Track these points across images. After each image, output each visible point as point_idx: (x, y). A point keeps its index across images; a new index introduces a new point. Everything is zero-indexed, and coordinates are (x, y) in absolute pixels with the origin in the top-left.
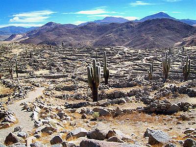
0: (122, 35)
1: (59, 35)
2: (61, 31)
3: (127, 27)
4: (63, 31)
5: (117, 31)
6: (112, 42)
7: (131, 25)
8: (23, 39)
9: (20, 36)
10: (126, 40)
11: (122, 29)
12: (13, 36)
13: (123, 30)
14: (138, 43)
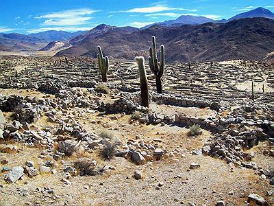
0: (195, 42)
1: (112, 43)
2: (114, 37)
3: (204, 31)
4: (117, 36)
5: (189, 37)
6: (182, 51)
7: (210, 27)
8: (65, 48)
9: (60, 44)
10: (200, 49)
11: (196, 33)
12: (51, 44)
13: (198, 35)
14: (216, 53)
